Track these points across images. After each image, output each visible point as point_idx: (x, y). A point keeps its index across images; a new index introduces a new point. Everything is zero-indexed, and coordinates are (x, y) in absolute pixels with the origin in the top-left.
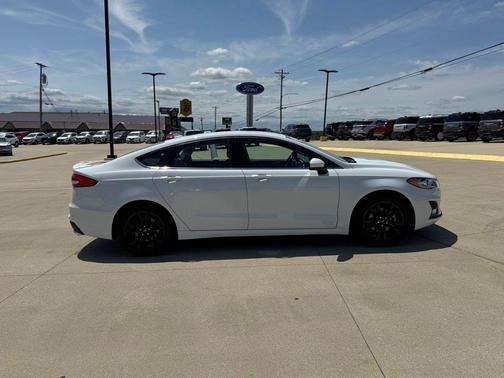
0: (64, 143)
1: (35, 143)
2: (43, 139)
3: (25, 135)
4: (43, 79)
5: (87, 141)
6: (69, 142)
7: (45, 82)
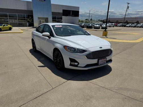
0: (128, 27)
1: (120, 26)
2: (122, 25)
3: (118, 24)
4: (128, 7)
5: (135, 27)
6: (129, 27)
7: (128, 8)
